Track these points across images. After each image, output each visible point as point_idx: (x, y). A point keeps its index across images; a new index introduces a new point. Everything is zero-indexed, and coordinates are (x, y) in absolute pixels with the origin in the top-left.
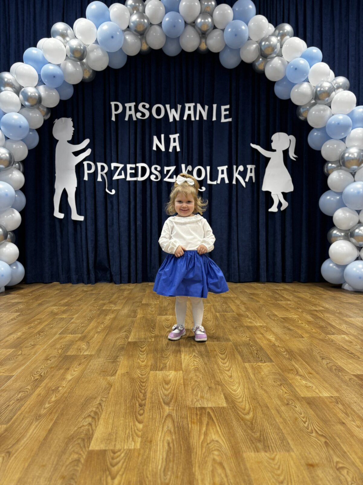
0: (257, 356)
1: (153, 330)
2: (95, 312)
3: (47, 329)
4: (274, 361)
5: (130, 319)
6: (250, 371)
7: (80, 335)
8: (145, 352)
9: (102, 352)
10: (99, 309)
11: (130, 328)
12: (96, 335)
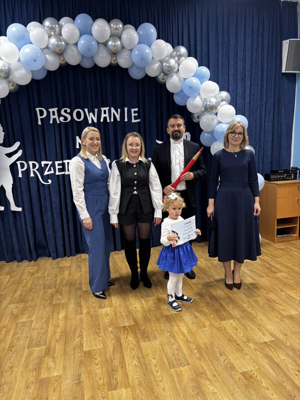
0: (178, 358)
1: (100, 332)
2: (48, 308)
3: (15, 341)
4: (190, 363)
5: (79, 316)
6: (176, 379)
7: (44, 347)
8: (99, 365)
9: (67, 370)
10: (50, 304)
11: (82, 331)
12: (57, 345)
